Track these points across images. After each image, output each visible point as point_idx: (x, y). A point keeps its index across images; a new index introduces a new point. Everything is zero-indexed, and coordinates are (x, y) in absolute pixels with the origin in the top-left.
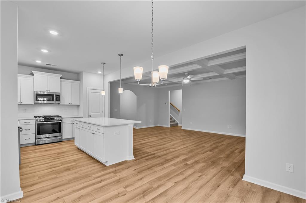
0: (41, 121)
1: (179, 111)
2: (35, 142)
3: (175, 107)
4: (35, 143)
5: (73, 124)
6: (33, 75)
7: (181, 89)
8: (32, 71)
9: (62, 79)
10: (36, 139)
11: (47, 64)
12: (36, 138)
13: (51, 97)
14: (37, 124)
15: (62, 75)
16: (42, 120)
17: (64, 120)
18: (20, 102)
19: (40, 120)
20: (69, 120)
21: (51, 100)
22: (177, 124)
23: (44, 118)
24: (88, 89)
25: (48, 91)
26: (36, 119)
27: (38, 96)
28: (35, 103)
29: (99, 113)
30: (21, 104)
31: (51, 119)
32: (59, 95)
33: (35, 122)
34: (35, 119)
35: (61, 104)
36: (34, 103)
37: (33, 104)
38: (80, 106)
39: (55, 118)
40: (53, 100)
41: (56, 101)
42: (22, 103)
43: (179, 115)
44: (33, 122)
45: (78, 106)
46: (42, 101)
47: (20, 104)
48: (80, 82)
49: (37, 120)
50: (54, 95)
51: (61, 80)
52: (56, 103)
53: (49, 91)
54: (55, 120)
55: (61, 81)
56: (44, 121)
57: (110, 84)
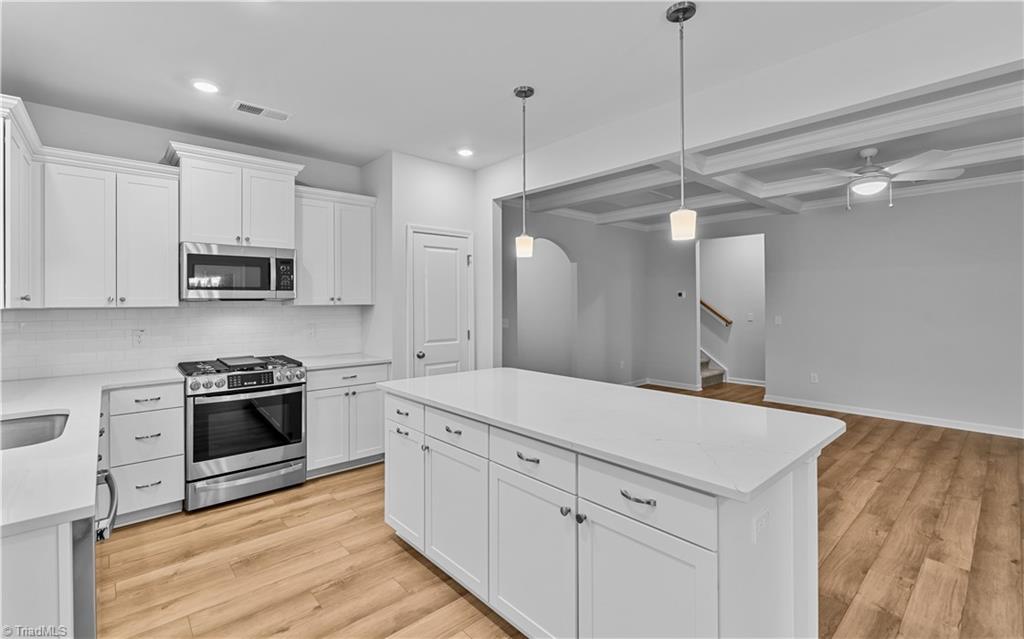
0: (214, 389)
1: (729, 323)
2: (183, 498)
3: (712, 307)
4: (184, 502)
5: (352, 398)
6: (177, 163)
7: (760, 233)
8: (175, 145)
9: (301, 188)
10: (187, 482)
11: (242, 107)
12: (189, 479)
13: (256, 271)
14: (196, 407)
15: (301, 167)
16: (218, 385)
17: (313, 382)
18: (112, 297)
19: (207, 385)
20: (336, 378)
21: (259, 285)
22: (721, 375)
23: (224, 376)
24: (410, 231)
25: (245, 244)
26: (190, 380)
27: (197, 267)
28: (187, 300)
29: (455, 340)
30: (120, 305)
31: (258, 378)
32: (289, 262)
33: (186, 397)
34: (185, 382)
35: (296, 302)
36: (180, 300)
37: (175, 303)
38: (376, 309)
39: (277, 375)
40: (266, 286)
41: (278, 288)
42: (122, 300)
43: (726, 340)
44: (174, 397)
45: (365, 309)
46: (216, 288)
47: (113, 305)
48: (372, 199)
49: (195, 387)
50: (269, 259)
51: (296, 191)
52: (274, 300)
53: (247, 239)
54: (276, 383)
55: (298, 196)
56: (225, 388)
57: (500, 211)
